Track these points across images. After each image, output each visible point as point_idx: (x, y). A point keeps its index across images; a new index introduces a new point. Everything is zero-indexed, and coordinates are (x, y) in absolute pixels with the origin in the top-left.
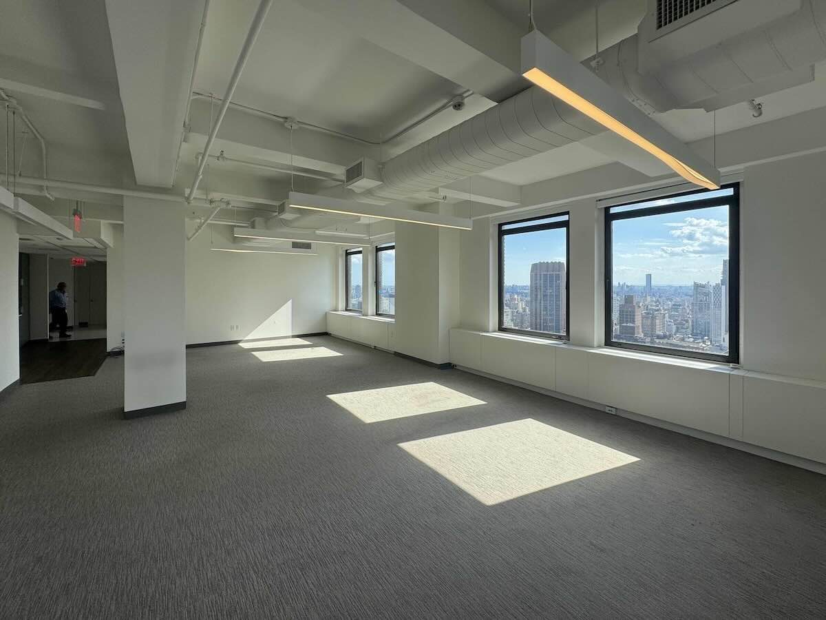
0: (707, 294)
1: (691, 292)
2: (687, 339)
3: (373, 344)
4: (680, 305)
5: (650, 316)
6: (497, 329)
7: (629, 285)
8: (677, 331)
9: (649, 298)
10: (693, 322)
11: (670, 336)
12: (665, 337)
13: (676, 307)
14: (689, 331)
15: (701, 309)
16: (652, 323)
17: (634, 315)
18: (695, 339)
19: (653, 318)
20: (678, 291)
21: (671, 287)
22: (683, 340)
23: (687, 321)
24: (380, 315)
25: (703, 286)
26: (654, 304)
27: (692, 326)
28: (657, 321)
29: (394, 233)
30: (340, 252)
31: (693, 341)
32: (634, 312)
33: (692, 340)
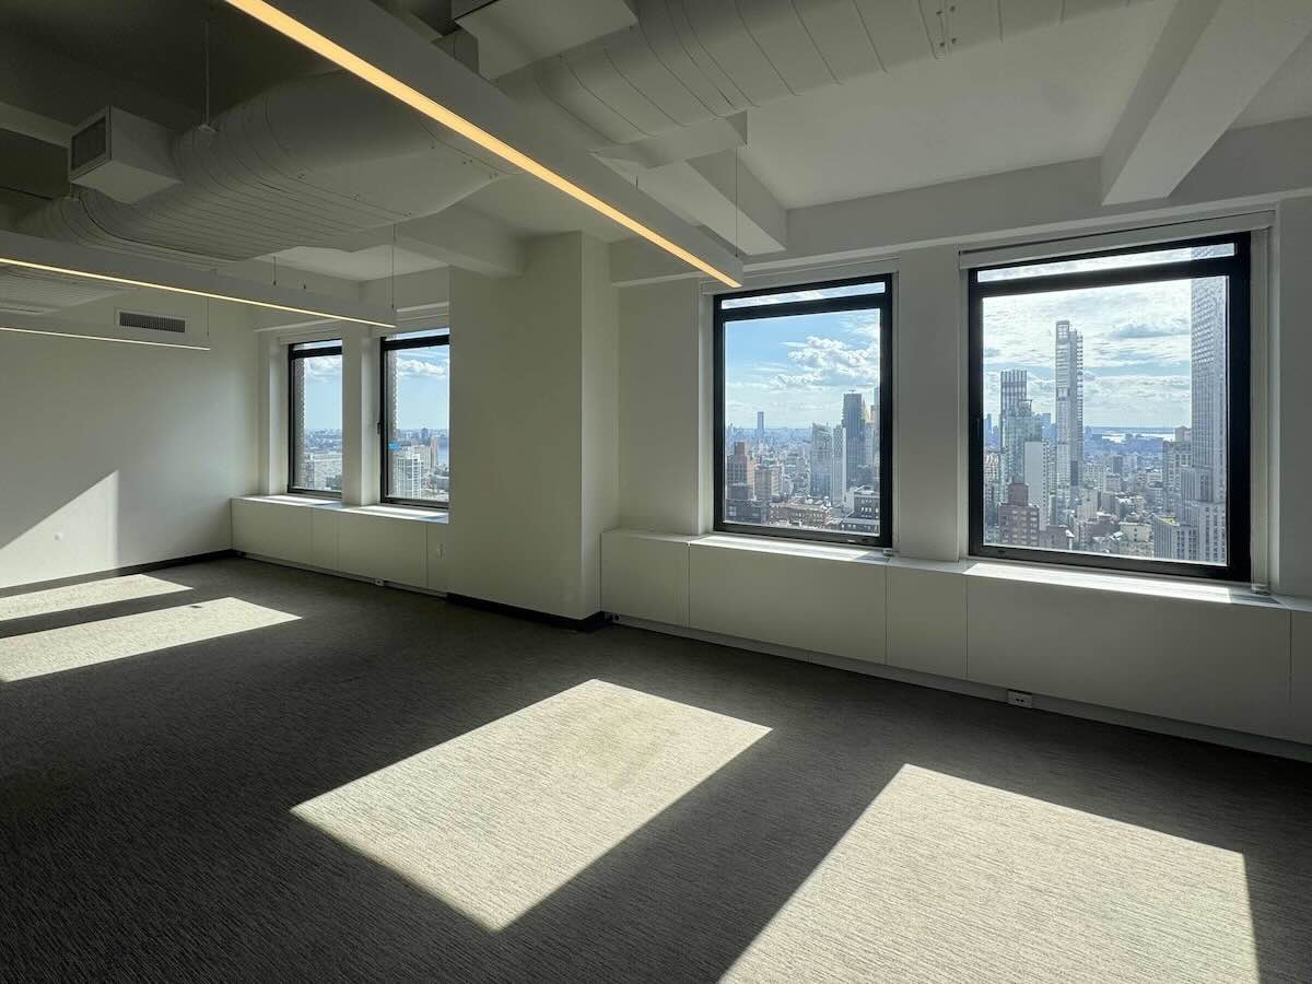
0: (827, 439)
1: (809, 436)
2: (806, 501)
3: (380, 575)
4: (796, 455)
5: (764, 472)
6: (711, 526)
7: (737, 427)
8: (795, 491)
9: (761, 446)
10: (812, 478)
11: (788, 497)
12: (782, 499)
13: (794, 455)
14: (808, 489)
15: (820, 457)
16: (766, 480)
17: (746, 471)
18: (815, 500)
19: (768, 474)
20: (794, 435)
21: (786, 429)
22: (802, 502)
23: (806, 477)
24: (393, 502)
25: (822, 429)
26: (767, 454)
27: (812, 482)
28: (773, 478)
29: (447, 304)
30: (274, 350)
31: (813, 504)
32: (745, 466)
33: (811, 501)
